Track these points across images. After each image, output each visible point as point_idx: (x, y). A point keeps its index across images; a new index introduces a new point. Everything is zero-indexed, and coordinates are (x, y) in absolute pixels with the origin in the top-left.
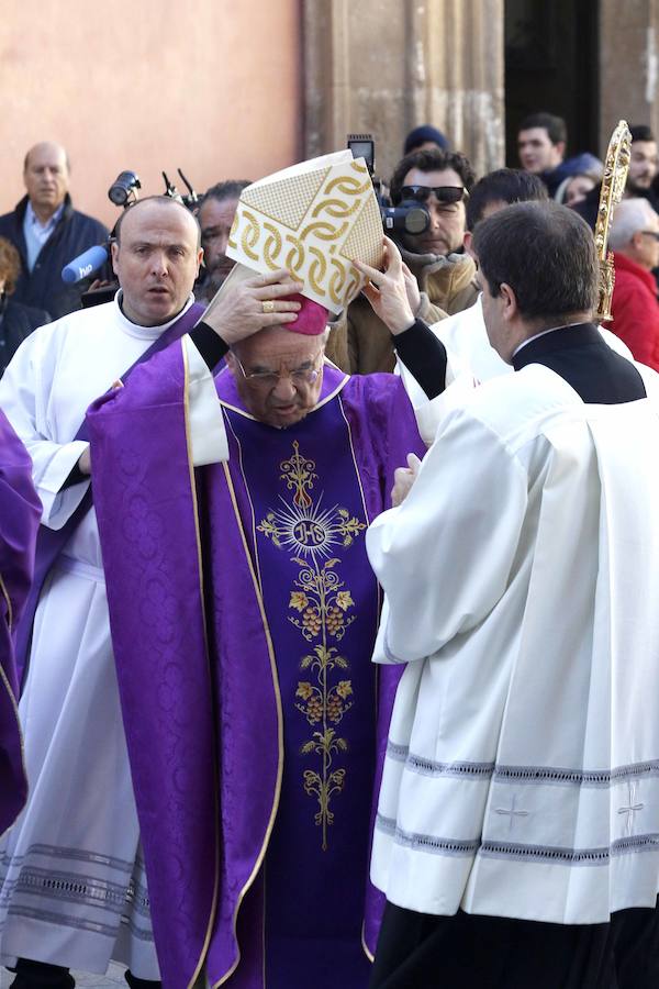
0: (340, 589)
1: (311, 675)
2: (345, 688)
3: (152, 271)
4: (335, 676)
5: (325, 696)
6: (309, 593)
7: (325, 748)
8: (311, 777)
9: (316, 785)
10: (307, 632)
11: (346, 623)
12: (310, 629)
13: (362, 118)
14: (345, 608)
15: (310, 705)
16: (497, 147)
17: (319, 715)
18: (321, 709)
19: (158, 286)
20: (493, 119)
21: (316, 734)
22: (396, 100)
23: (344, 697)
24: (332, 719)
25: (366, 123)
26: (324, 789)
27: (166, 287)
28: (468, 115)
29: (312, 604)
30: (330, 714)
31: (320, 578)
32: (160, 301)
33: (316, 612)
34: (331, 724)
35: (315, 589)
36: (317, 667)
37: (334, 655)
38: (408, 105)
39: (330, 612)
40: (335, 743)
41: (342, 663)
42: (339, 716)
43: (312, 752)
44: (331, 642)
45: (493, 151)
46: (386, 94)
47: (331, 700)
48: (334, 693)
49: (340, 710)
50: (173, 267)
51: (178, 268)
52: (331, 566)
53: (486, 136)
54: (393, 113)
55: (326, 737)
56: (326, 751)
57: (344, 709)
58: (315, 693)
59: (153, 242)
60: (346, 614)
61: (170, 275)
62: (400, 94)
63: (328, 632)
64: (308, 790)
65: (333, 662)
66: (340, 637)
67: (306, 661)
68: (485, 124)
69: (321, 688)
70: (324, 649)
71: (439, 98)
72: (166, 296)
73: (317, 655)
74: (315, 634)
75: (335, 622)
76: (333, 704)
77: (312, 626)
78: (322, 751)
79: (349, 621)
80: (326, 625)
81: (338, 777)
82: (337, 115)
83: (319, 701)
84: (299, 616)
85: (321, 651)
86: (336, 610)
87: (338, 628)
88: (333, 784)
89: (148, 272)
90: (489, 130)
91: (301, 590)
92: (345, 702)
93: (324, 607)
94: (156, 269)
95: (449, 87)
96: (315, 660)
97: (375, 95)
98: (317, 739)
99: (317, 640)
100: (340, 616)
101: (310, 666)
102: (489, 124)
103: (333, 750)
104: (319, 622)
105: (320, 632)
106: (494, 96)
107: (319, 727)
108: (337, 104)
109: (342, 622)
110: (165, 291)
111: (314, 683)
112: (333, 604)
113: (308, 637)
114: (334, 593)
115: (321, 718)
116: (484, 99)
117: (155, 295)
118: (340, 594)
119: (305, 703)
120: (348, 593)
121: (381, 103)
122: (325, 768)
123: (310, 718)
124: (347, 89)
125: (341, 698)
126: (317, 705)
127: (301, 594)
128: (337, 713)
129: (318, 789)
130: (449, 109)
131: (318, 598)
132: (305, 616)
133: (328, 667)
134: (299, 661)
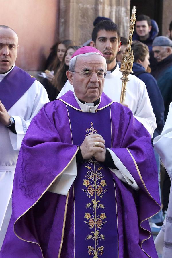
0: (102, 179)
1: (90, 210)
2: (103, 216)
3: (3, 54)
4: (100, 211)
5: (96, 218)
6: (90, 180)
7: (96, 238)
8: (91, 248)
9: (92, 252)
10: (89, 194)
11: (103, 192)
12: (90, 193)
13: (80, 14)
14: (103, 186)
15: (90, 221)
16: (127, 27)
17: (93, 225)
18: (94, 223)
19: (5, 59)
20: (126, 17)
21: (92, 232)
22: (92, 9)
23: (103, 219)
24: (98, 227)
25: (81, 16)
26: (96, 253)
27: (8, 59)
28: (117, 15)
29: (91, 184)
30: (98, 225)
31: (95, 174)
32: (5, 65)
33: (93, 187)
34: (98, 229)
35: (93, 178)
36: (92, 208)
37: (99, 203)
38: (96, 10)
39: (98, 187)
40: (99, 236)
41: (102, 206)
42: (101, 226)
43: (91, 239)
44: (98, 198)
45: (125, 28)
46: (88, 6)
47: (98, 220)
48: (99, 217)
49: (101, 224)
50: (11, 52)
51: (13, 52)
52: (100, 170)
53: (123, 23)
54: (91, 13)
55: (96, 234)
56: (96, 239)
57: (103, 224)
58: (92, 217)
59: (4, 43)
60: (104, 188)
61: (10, 55)
62: (93, 6)
63: (97, 195)
64: (90, 253)
65: (99, 206)
66: (101, 197)
67: (88, 205)
68: (123, 19)
69: (94, 215)
70: (95, 201)
71: (107, 8)
72: (8, 63)
73: (92, 203)
74: (92, 195)
75: (99, 191)
76: (99, 222)
77: (91, 192)
78: (94, 239)
79: (105, 191)
80: (96, 192)
81: (101, 249)
82: (71, 13)
83: (93, 220)
84: (86, 188)
85: (94, 202)
86: (100, 187)
87: (101, 193)
88: (99, 252)
89: (2, 54)
90: (124, 21)
91: (87, 179)
92: (103, 221)
93: (95, 186)
94: (5, 53)
95: (111, 5)
96: (92, 205)
97: (85, 6)
98: (92, 234)
99: (93, 197)
100: (102, 189)
101: (90, 207)
102: (125, 18)
103: (99, 239)
104: (94, 191)
105: (94, 194)
106: (127, 9)
107: (93, 230)
108: (71, 9)
109: (102, 191)
110: (7, 61)
111: (91, 213)
112: (99, 184)
113: (89, 196)
114: (100, 180)
115: (94, 226)
116: (123, 9)
117: (4, 63)
118: (102, 181)
119: (88, 221)
120: (105, 181)
121: (87, 9)
122: (96, 245)
123: (90, 226)
124: (75, 3)
125: (102, 220)
126: (92, 221)
127: (87, 180)
128: (100, 225)
129: (93, 253)
130: (110, 13)
131: (93, 182)
132: (88, 189)
133: (97, 207)
134: (86, 205)
